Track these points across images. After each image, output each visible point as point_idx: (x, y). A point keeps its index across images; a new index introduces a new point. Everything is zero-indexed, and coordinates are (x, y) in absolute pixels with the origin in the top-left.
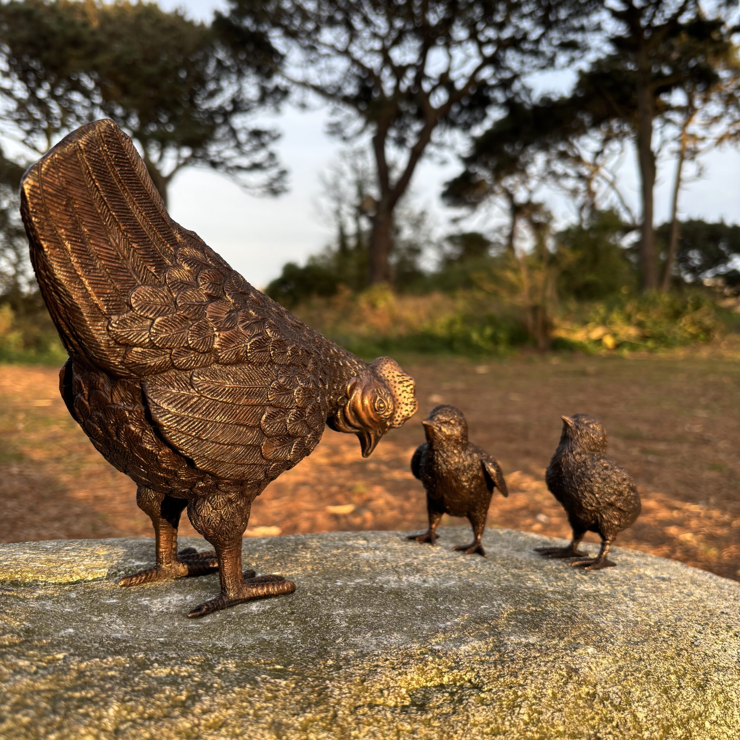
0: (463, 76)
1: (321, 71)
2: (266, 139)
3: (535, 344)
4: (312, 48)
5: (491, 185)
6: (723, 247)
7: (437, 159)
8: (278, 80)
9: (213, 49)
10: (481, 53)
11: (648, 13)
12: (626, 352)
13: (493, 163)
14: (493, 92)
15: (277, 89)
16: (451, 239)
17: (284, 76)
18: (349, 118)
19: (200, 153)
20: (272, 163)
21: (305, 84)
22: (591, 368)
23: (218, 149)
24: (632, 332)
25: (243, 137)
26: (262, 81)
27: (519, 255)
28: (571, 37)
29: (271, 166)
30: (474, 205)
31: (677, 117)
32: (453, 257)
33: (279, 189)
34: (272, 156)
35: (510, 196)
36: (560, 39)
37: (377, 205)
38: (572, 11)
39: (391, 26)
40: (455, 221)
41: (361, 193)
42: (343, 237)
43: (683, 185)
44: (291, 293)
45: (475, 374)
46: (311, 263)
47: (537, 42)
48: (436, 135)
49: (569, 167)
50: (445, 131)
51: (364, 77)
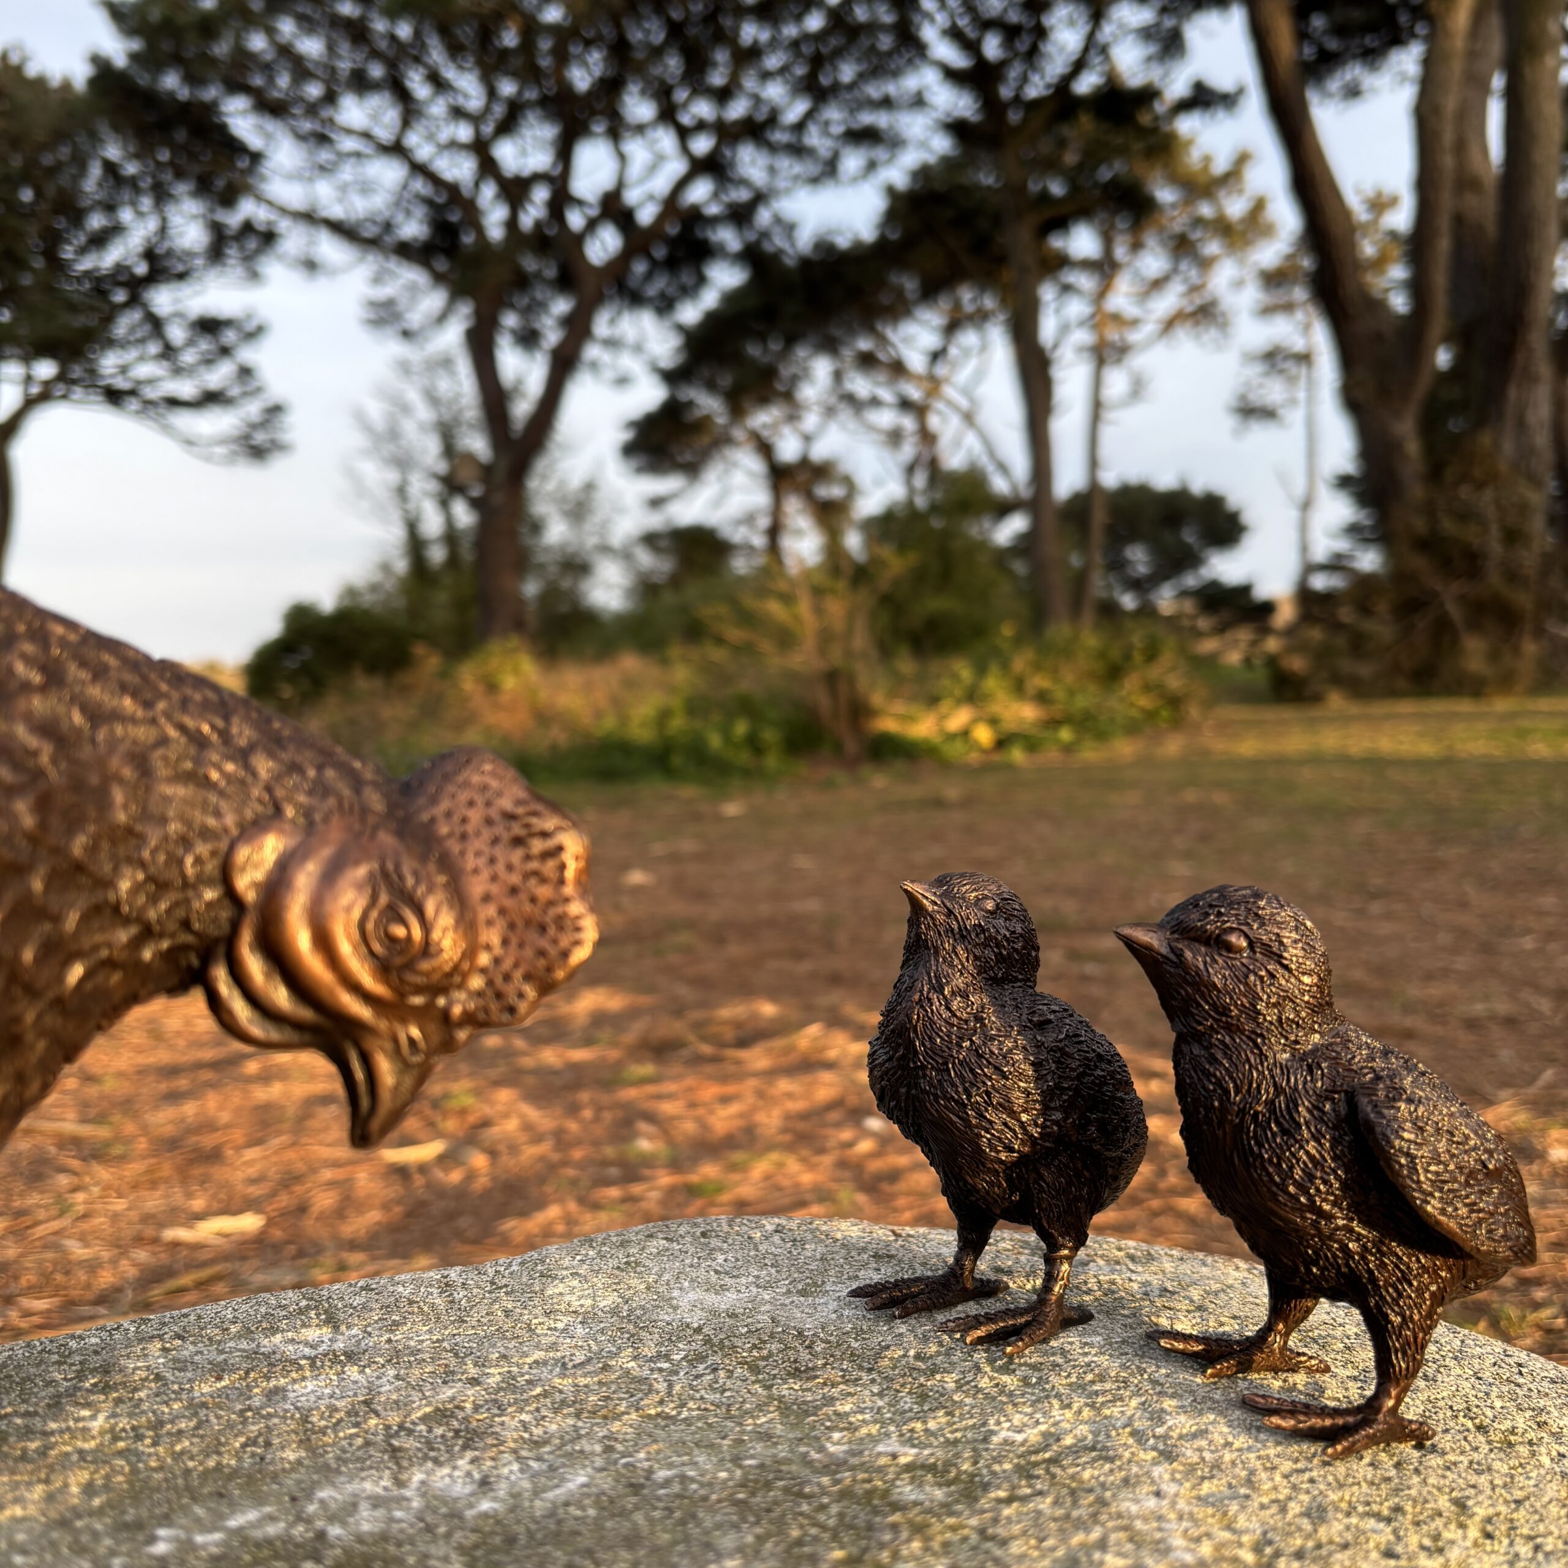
0: (651, 197)
1: (343, 188)
2: (229, 336)
3: (838, 748)
4: (322, 139)
5: (726, 427)
6: (1189, 536)
7: (609, 375)
8: (247, 209)
9: (95, 139)
10: (685, 149)
11: (1014, 72)
12: (1017, 755)
13: (726, 380)
14: (715, 232)
15: (248, 227)
16: (650, 540)
17: (260, 198)
18: (413, 289)
19: (77, 371)
20: (248, 389)
21: (309, 217)
22: (952, 792)
23: (120, 362)
24: (1026, 713)
25: (177, 334)
26: (212, 211)
27: (792, 567)
28: (867, 118)
29: (245, 394)
30: (693, 470)
31: (1085, 281)
32: (657, 579)
33: (268, 445)
34: (245, 372)
35: (765, 449)
36: (845, 121)
37: (486, 472)
38: (864, 67)
39: (492, 93)
40: (656, 503)
41: (449, 450)
42: (416, 544)
43: (1108, 415)
44: (305, 669)
45: (719, 819)
46: (346, 602)
47: (799, 127)
48: (601, 325)
49: (878, 384)
50: (619, 313)
51: (441, 200)
